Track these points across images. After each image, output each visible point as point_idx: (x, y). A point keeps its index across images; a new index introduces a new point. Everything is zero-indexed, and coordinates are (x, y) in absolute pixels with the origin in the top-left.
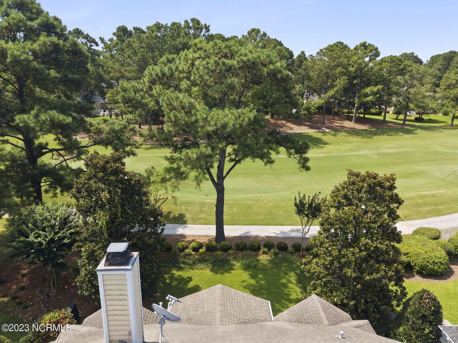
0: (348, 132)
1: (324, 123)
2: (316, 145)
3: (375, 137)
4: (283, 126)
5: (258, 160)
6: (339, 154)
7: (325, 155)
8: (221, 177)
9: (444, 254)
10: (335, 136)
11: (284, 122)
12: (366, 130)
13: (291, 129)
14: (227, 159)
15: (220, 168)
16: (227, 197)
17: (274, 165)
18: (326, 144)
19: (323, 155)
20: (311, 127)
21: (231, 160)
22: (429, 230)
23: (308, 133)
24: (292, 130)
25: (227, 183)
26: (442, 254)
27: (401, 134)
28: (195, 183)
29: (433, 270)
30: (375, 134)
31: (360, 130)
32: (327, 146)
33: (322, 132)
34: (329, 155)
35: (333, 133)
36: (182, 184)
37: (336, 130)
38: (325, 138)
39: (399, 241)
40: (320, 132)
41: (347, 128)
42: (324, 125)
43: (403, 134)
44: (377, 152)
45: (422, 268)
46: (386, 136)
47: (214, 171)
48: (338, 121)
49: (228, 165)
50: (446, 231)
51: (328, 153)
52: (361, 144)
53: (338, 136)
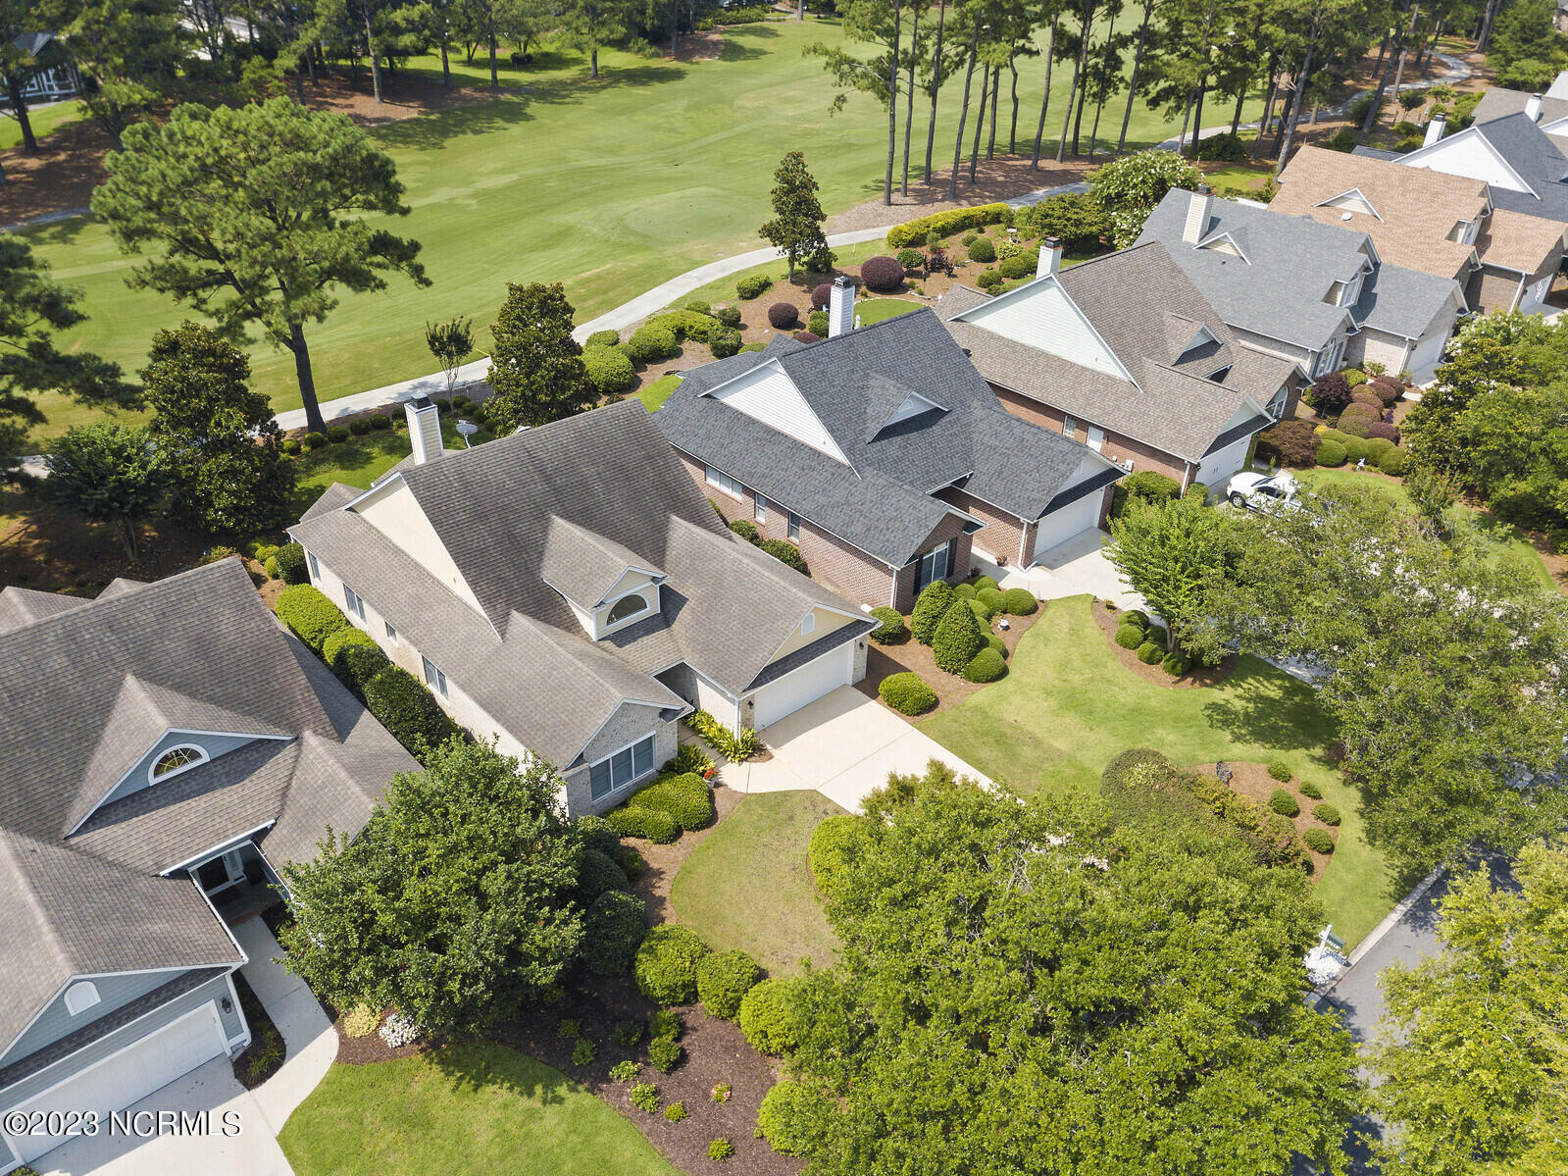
3: (449, 142)
9: (626, 360)
12: (418, 122)
22: (604, 333)
26: (624, 361)
27: (499, 123)
29: (619, 383)
30: (445, 131)
31: (404, 122)
39: (580, 353)
43: (507, 125)
44: (470, 190)
45: (608, 384)
50: (626, 330)
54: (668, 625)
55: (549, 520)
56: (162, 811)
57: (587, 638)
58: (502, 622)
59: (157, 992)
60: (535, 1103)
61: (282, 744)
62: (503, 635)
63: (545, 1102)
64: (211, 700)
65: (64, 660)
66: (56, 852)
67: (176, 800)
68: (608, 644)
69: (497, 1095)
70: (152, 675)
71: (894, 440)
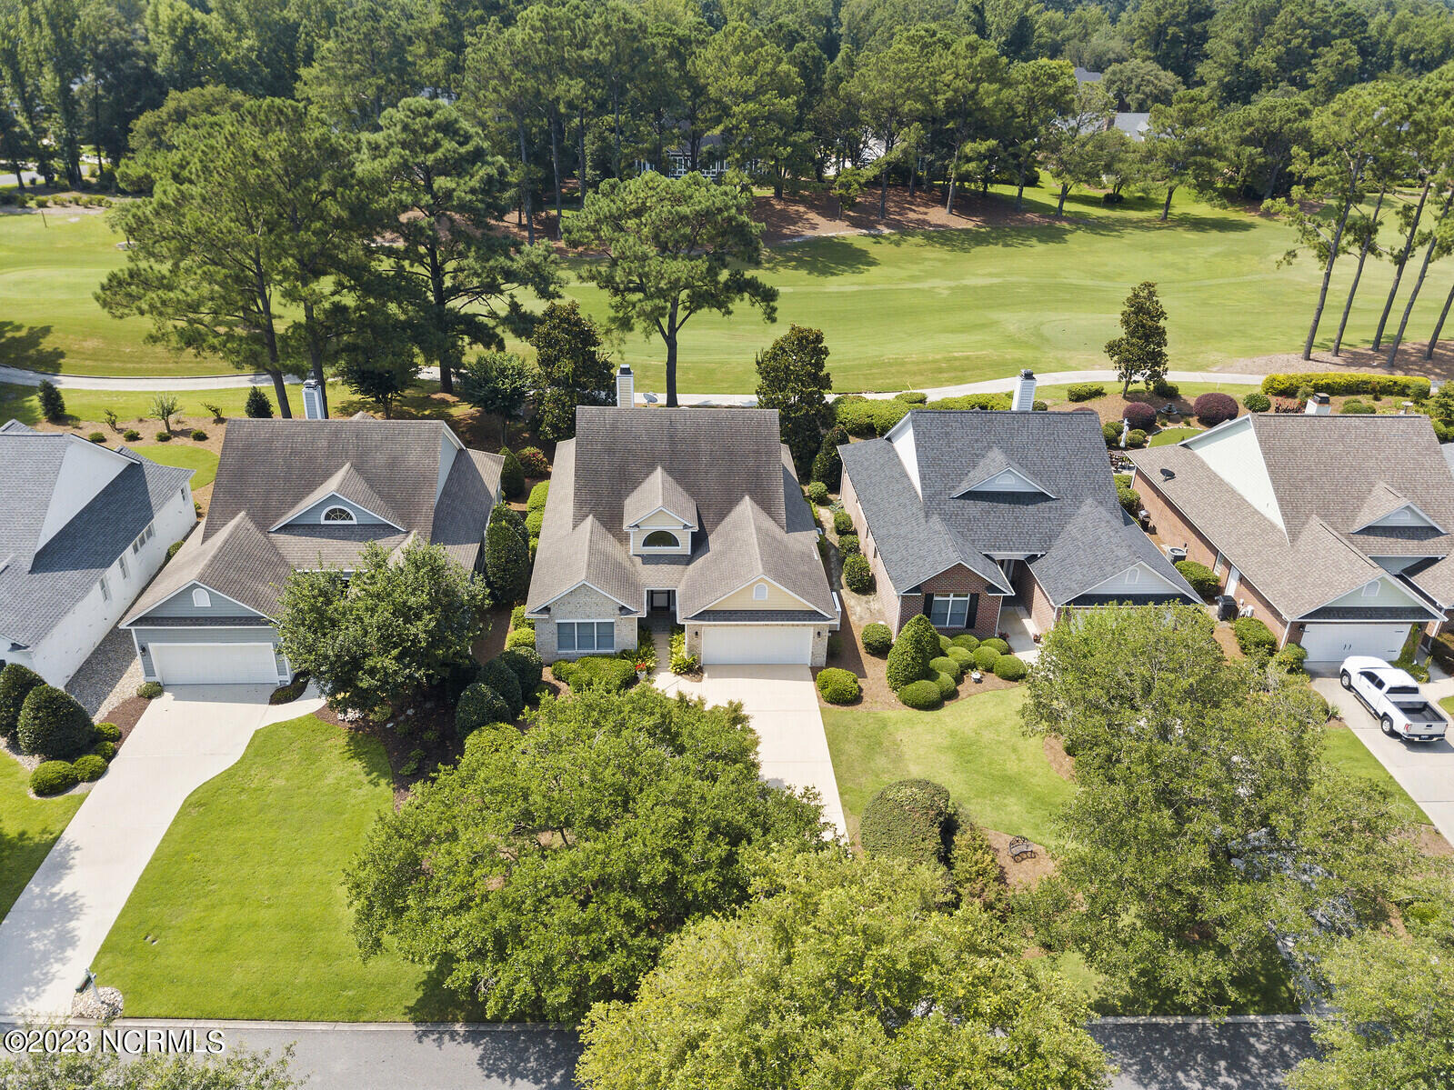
0: (928, 237)
1: (883, 212)
2: (851, 266)
4: (798, 218)
5: (715, 310)
6: (886, 287)
7: (860, 288)
8: (673, 329)
10: (898, 244)
11: (802, 209)
12: (967, 231)
13: (814, 227)
14: (680, 307)
15: (672, 318)
16: (680, 358)
17: (731, 317)
18: (873, 263)
19: (855, 288)
20: (856, 223)
21: (686, 308)
23: (844, 238)
24: (814, 229)
25: (681, 337)
28: (643, 336)
31: (957, 230)
32: (872, 269)
33: (874, 236)
34: (867, 288)
35: (896, 237)
36: (629, 336)
37: (903, 230)
38: (874, 251)
40: (870, 235)
41: (930, 225)
42: (883, 217)
46: (1000, 247)
47: (665, 322)
48: (919, 206)
49: (681, 314)
51: (867, 284)
52: (939, 264)
53: (904, 245)
54: (688, 564)
55: (655, 469)
56: (319, 540)
57: (627, 552)
58: (578, 520)
59: (240, 618)
60: (365, 779)
61: (399, 532)
62: (575, 526)
63: (370, 782)
64: (379, 493)
65: (325, 443)
66: (260, 536)
67: (328, 537)
68: (638, 560)
69: (357, 766)
70: (358, 468)
71: (979, 503)
